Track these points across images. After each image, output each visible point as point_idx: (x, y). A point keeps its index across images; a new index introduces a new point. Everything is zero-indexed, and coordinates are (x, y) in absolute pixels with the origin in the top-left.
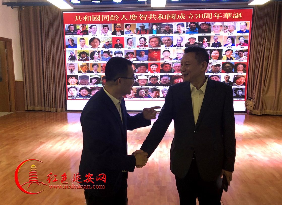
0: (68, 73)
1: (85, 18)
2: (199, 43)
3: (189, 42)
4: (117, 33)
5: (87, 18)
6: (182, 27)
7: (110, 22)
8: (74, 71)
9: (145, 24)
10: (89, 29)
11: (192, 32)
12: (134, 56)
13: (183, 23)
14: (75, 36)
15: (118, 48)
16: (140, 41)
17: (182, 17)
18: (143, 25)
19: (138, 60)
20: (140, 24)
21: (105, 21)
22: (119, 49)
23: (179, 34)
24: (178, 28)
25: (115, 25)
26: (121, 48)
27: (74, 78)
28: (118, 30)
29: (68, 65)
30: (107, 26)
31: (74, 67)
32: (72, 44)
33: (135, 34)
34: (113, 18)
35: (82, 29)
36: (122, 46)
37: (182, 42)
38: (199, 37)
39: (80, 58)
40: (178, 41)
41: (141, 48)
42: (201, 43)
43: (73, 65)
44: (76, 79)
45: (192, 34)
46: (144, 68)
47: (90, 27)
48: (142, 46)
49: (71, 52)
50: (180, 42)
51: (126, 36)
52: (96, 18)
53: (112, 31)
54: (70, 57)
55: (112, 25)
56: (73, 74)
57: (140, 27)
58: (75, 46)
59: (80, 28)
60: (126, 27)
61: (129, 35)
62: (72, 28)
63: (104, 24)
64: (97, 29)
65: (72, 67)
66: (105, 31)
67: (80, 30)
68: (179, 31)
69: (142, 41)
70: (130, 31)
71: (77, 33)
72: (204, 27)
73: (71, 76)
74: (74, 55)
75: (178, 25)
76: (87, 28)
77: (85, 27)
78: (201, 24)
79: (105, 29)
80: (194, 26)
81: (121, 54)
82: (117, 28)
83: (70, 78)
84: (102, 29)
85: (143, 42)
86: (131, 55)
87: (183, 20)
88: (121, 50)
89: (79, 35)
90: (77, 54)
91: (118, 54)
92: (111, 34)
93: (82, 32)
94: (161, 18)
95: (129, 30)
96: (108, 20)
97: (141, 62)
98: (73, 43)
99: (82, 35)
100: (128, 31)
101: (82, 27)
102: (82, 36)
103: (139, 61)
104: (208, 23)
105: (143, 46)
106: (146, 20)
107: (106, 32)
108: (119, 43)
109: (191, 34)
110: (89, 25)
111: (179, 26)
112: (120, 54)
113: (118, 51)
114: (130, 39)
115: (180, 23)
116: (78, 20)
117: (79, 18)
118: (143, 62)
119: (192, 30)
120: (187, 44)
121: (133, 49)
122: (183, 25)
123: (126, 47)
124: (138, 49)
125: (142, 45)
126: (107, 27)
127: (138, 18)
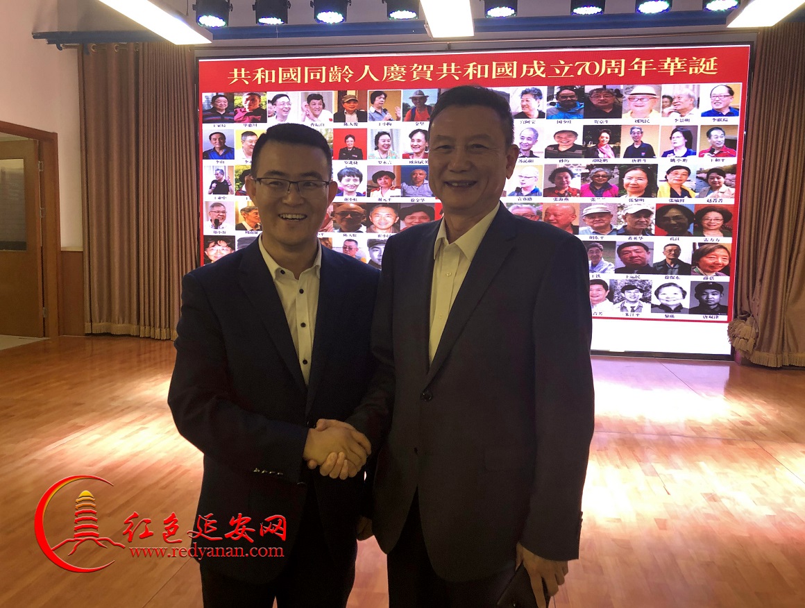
0: (208, 230)
1: (259, 76)
3: (556, 143)
4: (348, 116)
5: (265, 75)
6: (536, 99)
7: (329, 86)
8: (224, 224)
10: (268, 107)
11: (566, 115)
12: (394, 183)
13: (538, 87)
14: (229, 126)
15: (349, 161)
16: (413, 141)
17: (535, 72)
18: (421, 93)
19: (404, 194)
20: (412, 92)
21: (315, 84)
22: (351, 163)
23: (528, 120)
24: (525, 103)
25: (342, 95)
26: (358, 161)
27: (223, 244)
28: (351, 109)
29: (207, 208)
30: (319, 97)
31: (224, 212)
32: (220, 149)
33: (398, 119)
34: (336, 75)
35: (250, 105)
36: (360, 154)
37: (533, 144)
38: (586, 128)
39: (240, 188)
40: (525, 141)
41: (414, 160)
42: (591, 145)
43: (221, 209)
44: (228, 246)
45: (566, 120)
46: (422, 217)
47: (271, 100)
48: (417, 154)
49: (218, 170)
50: (530, 142)
51: (372, 127)
52: (288, 76)
53: (334, 113)
54: (214, 185)
55: (334, 94)
56: (220, 232)
57: (414, 99)
58: (229, 153)
59: (243, 104)
60: (373, 101)
61: (382, 122)
62: (223, 101)
63: (310, 92)
64: (291, 107)
65: (217, 214)
66: (312, 110)
67: (243, 110)
68: (526, 110)
69: (419, 141)
70: (385, 111)
71: (236, 118)
72: (602, 98)
73: (216, 239)
74: (224, 178)
75: (525, 93)
76: (264, 103)
77: (258, 100)
78: (592, 92)
79: (314, 107)
80: (570, 97)
81: (358, 179)
82: (348, 102)
84: (304, 107)
85: (420, 144)
86: (387, 181)
87: (537, 81)
88: (357, 167)
89: (240, 122)
90: (235, 177)
91: (348, 176)
92: (331, 120)
93: (248, 114)
94: (473, 73)
95: (380, 108)
96: (324, 81)
98: (223, 146)
99: (248, 124)
100: (380, 111)
101: (249, 102)
102: (250, 126)
103: (410, 199)
104: (614, 87)
105: (422, 155)
106: (431, 80)
107: (317, 113)
108: (352, 146)
109: (563, 120)
111: (525, 97)
112: (356, 178)
113: (348, 169)
114: (385, 133)
115: (530, 88)
116: (240, 80)
117: (243, 76)
119: (565, 109)
120: (550, 149)
121: (393, 164)
122: (538, 95)
123: (373, 156)
124: (406, 162)
125: (418, 150)
126: (319, 101)
127: (409, 75)
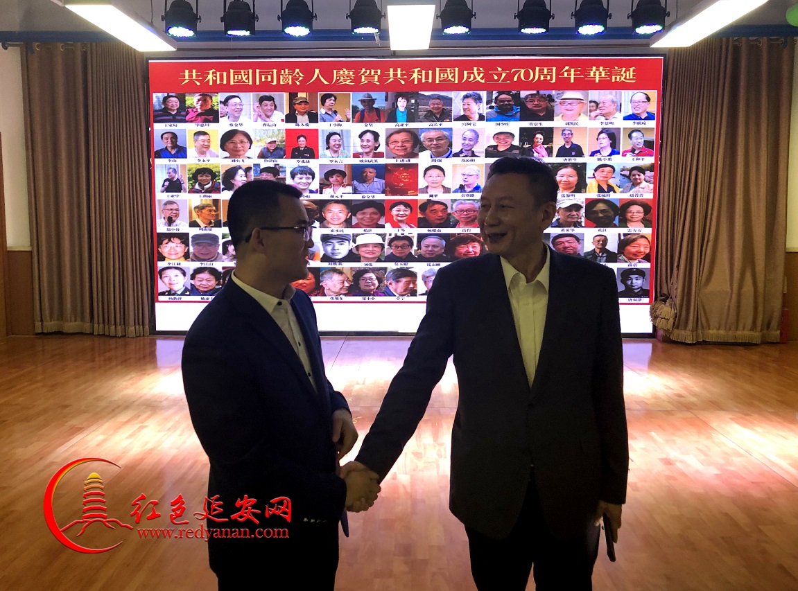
0: (161, 228)
1: (210, 77)
2: (522, 145)
3: (495, 144)
4: (299, 117)
5: (216, 77)
6: (476, 103)
7: (279, 88)
8: (178, 222)
9: (374, 95)
10: (220, 107)
11: (504, 117)
12: (346, 181)
13: (478, 92)
14: (181, 126)
15: (301, 160)
16: (362, 141)
17: (475, 78)
18: (370, 96)
19: (355, 191)
20: (361, 95)
21: (266, 86)
23: (469, 122)
24: (466, 107)
25: (293, 96)
26: (310, 160)
27: (177, 241)
28: (302, 110)
29: (160, 206)
30: (271, 99)
31: (177, 210)
32: (173, 148)
33: (348, 120)
34: (286, 77)
35: (201, 105)
36: (312, 153)
37: (475, 144)
38: (522, 130)
39: (193, 186)
40: (467, 142)
41: (364, 159)
42: (526, 146)
43: (174, 207)
44: (182, 242)
45: (504, 122)
46: (373, 213)
47: (223, 100)
48: (367, 153)
49: (170, 168)
50: (472, 143)
51: (323, 127)
52: (240, 78)
53: (285, 114)
54: (167, 183)
55: (286, 96)
56: (173, 229)
57: (362, 101)
58: (182, 152)
59: (195, 104)
60: (323, 103)
61: (332, 123)
62: (174, 101)
63: (262, 94)
64: (244, 107)
65: (170, 212)
66: (264, 111)
67: (195, 110)
68: (468, 113)
69: (368, 141)
70: (335, 112)
71: (187, 118)
72: (536, 103)
73: (170, 237)
74: (177, 176)
75: (466, 97)
76: (216, 104)
77: (210, 101)
78: (527, 97)
79: (265, 108)
80: (508, 101)
81: (311, 177)
82: (299, 104)
83: (166, 241)
84: (256, 108)
85: (369, 144)
86: (338, 179)
87: (477, 86)
88: (310, 165)
89: (192, 122)
90: (187, 176)
91: (301, 174)
92: (283, 120)
93: (200, 115)
94: (418, 78)
95: (330, 109)
96: (275, 83)
97: (366, 198)
98: (175, 146)
99: (200, 124)
100: (330, 113)
101: (200, 102)
102: (202, 126)
103: (361, 195)
105: (371, 154)
106: (378, 83)
107: (269, 114)
108: (304, 146)
109: (501, 122)
110: (221, 96)
111: (467, 100)
112: (308, 176)
113: (301, 167)
114: (335, 134)
115: (471, 92)
116: (191, 82)
117: (194, 77)
118: (371, 198)
119: (503, 112)
120: (490, 149)
121: (344, 163)
122: (478, 99)
123: (325, 156)
124: (356, 161)
125: (367, 150)
126: (271, 102)
127: (357, 79)
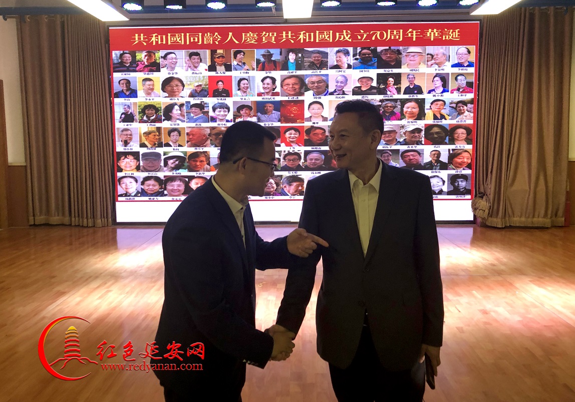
0: (120, 148)
1: (154, 39)
3: (359, 85)
4: (218, 67)
5: (158, 39)
6: (346, 56)
7: (204, 47)
8: (131, 143)
9: (272, 51)
10: (161, 61)
12: (252, 113)
13: (347, 48)
14: (133, 74)
15: (220, 98)
16: (264, 84)
17: (344, 38)
18: (269, 52)
19: (259, 121)
20: (263, 51)
21: (194, 45)
22: (221, 99)
23: (341, 70)
24: (338, 59)
25: (213, 53)
26: (226, 98)
27: (131, 157)
28: (220, 63)
29: (118, 132)
30: (197, 54)
31: (131, 135)
32: (127, 90)
33: (253, 69)
34: (208, 39)
35: (147, 60)
36: (227, 93)
37: (345, 86)
38: (378, 75)
39: (142, 118)
41: (265, 97)
42: (382, 86)
43: (129, 132)
44: (135, 159)
45: (366, 70)
47: (163, 56)
48: (267, 93)
49: (126, 105)
50: (342, 85)
51: (235, 74)
52: (175, 39)
53: (208, 65)
54: (123, 116)
55: (208, 52)
56: (128, 149)
57: (263, 55)
58: (133, 94)
59: (143, 59)
60: (235, 57)
61: (242, 71)
62: (128, 57)
63: (191, 51)
64: (178, 61)
65: (126, 136)
66: (193, 63)
67: (143, 63)
68: (339, 64)
69: (268, 84)
70: (244, 64)
71: (137, 69)
72: (388, 55)
73: (126, 154)
74: (130, 111)
75: (338, 52)
76: (158, 58)
77: (154, 56)
78: (382, 51)
79: (194, 61)
80: (368, 54)
81: (227, 110)
82: (218, 58)
83: (123, 158)
84: (187, 61)
85: (269, 86)
86: (247, 112)
87: (346, 44)
88: (225, 102)
89: (141, 71)
90: (138, 111)
91: (220, 108)
92: (206, 70)
93: (146, 66)
94: (303, 38)
95: (240, 62)
96: (200, 43)
98: (129, 89)
99: (147, 73)
100: (240, 64)
102: (148, 74)
105: (271, 94)
106: (275, 43)
107: (196, 65)
108: (222, 88)
109: (363, 70)
110: (162, 53)
111: (339, 54)
112: (225, 110)
113: (220, 103)
114: (244, 79)
115: (341, 48)
116: (140, 43)
117: (142, 39)
118: (270, 125)
119: (365, 62)
120: (356, 89)
121: (251, 100)
122: (347, 53)
123: (237, 95)
124: (260, 99)
125: (267, 91)
126: (197, 57)
127: (260, 39)
